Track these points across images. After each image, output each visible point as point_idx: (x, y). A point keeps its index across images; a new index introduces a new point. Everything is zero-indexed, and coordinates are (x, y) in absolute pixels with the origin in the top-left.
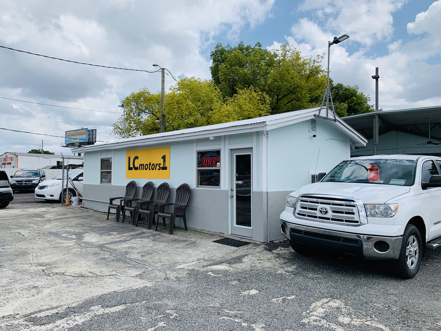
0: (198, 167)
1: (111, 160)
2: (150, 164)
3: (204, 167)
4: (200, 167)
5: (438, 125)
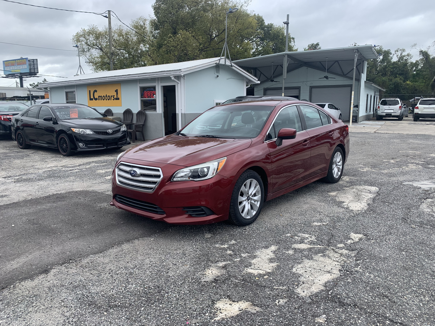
0: (141, 98)
1: (74, 92)
2: (106, 96)
3: (145, 98)
4: (142, 98)
5: (337, 63)
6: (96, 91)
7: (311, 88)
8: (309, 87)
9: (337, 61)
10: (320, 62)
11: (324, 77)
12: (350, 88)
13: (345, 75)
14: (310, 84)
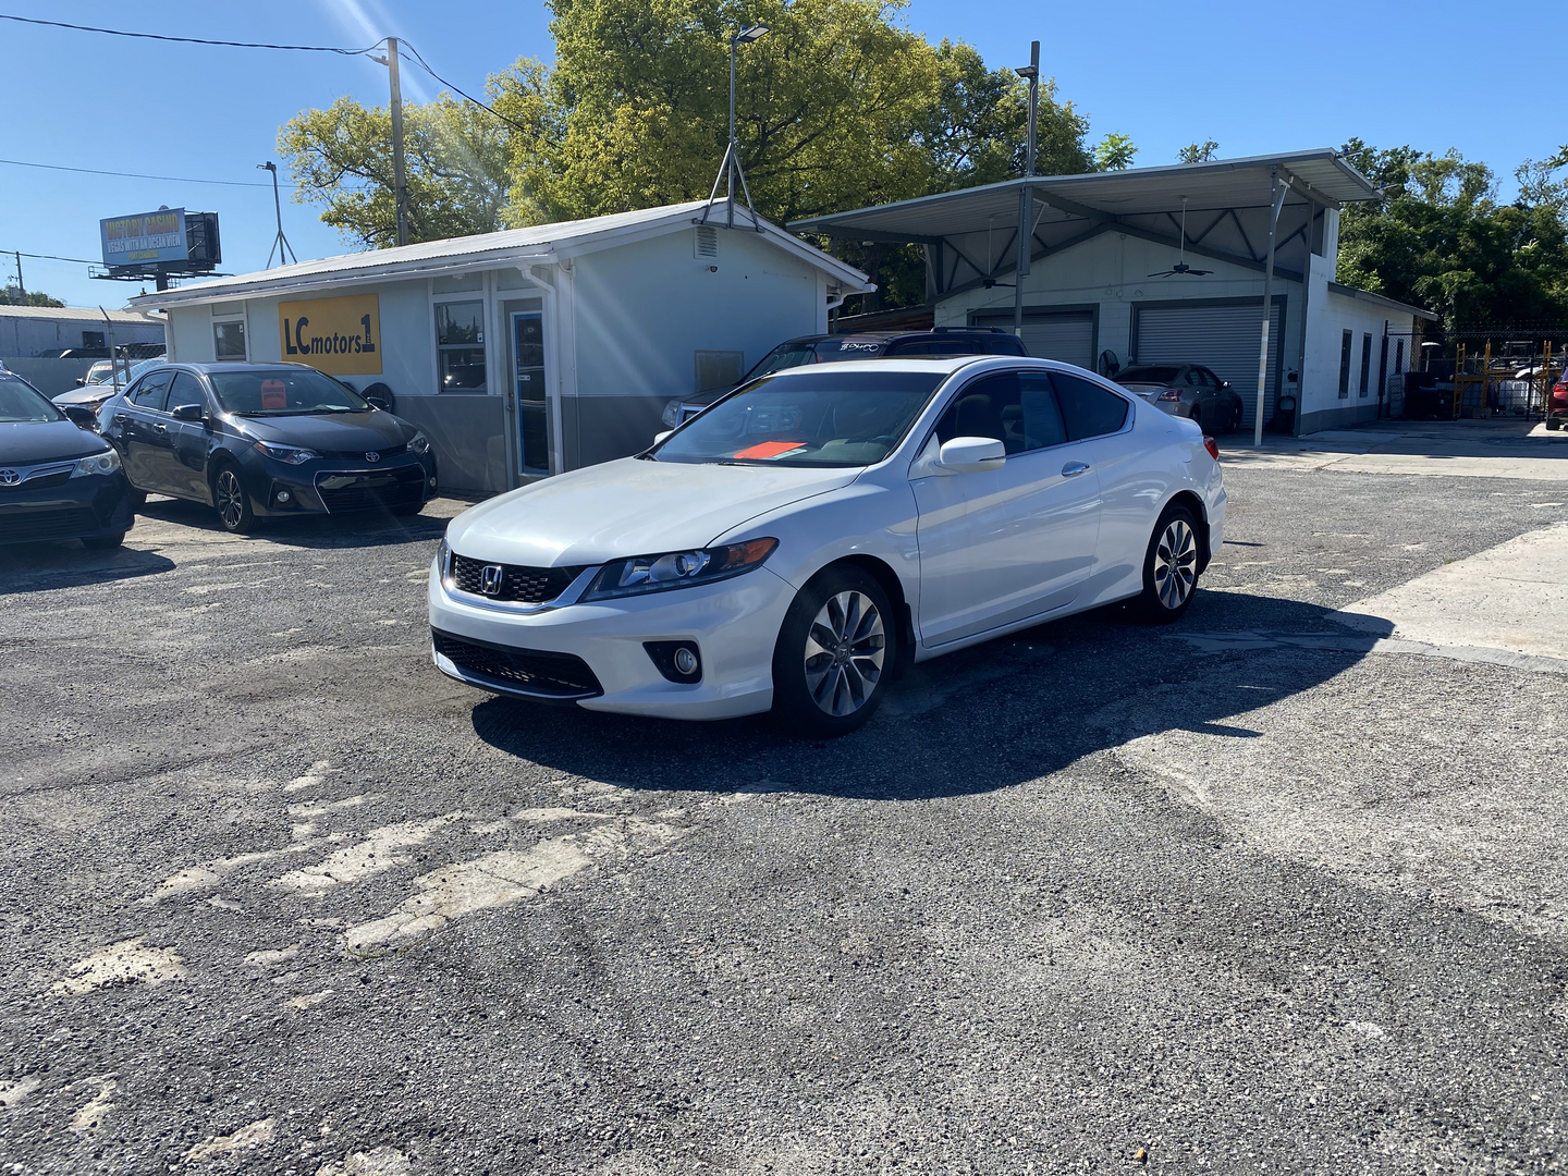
0: (440, 343)
1: (241, 327)
2: (336, 338)
3: (453, 343)
4: (444, 343)
5: (1229, 215)
6: (303, 322)
7: (1138, 308)
8: (1129, 305)
9: (1231, 210)
10: (1168, 213)
11: (1175, 267)
12: (1276, 309)
13: (1261, 260)
14: (1132, 294)
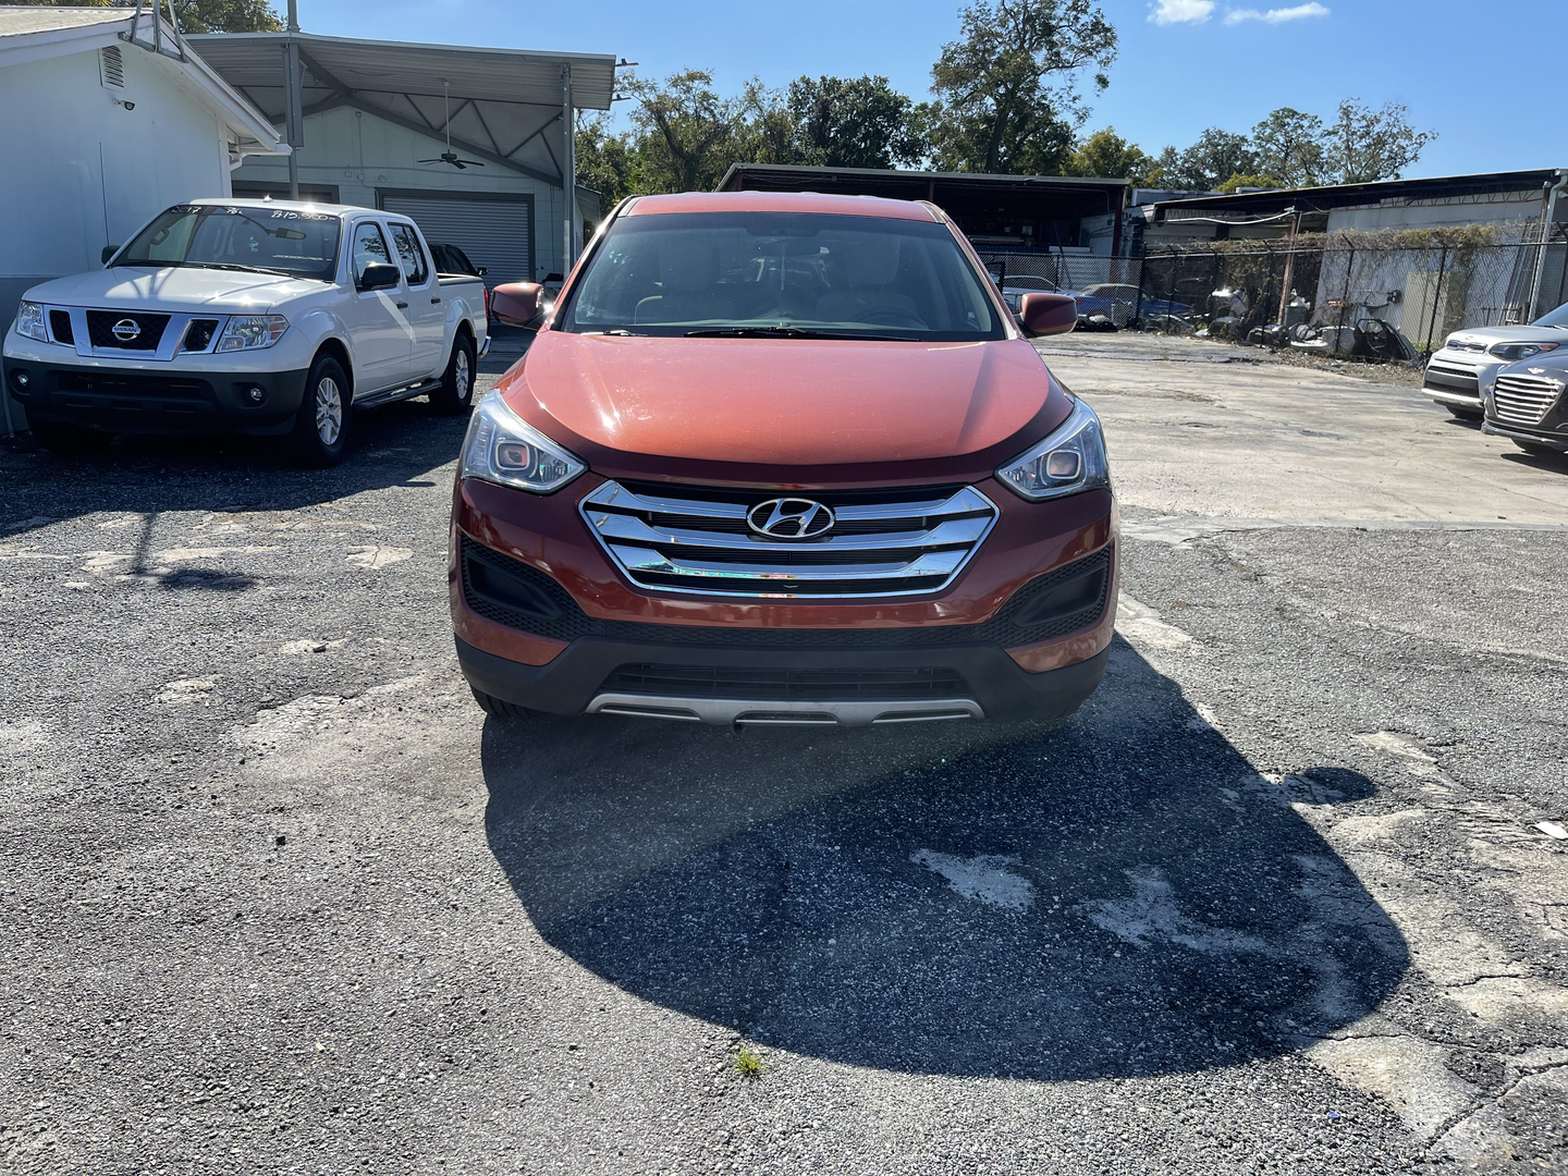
5: (469, 107)
7: (382, 195)
9: (469, 100)
10: (406, 94)
11: (443, 155)
12: (524, 207)
13: (506, 157)
14: (374, 179)
